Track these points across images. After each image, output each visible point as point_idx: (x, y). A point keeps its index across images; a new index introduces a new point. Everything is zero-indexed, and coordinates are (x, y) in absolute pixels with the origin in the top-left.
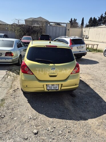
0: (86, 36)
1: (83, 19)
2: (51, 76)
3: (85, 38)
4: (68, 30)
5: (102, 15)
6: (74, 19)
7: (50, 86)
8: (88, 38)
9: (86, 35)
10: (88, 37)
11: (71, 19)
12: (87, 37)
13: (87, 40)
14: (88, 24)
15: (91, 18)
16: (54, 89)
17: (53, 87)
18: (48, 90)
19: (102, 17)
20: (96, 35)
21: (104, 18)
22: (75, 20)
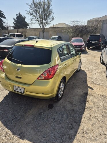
2: (17, 77)
7: (17, 87)
16: (20, 91)
17: (18, 89)
18: (15, 91)
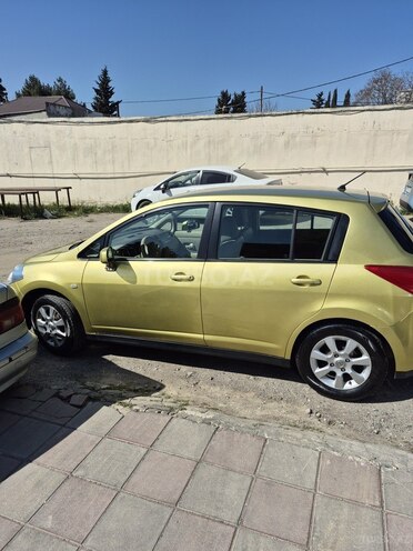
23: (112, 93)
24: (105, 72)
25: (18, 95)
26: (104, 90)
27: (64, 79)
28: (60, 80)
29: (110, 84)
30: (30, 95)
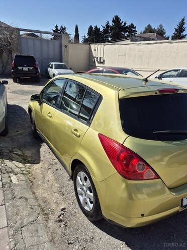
0: (99, 59)
1: (77, 27)
3: (98, 62)
4: (66, 46)
5: (108, 22)
6: (62, 27)
8: (103, 63)
9: (99, 56)
10: (104, 61)
11: (56, 27)
12: (102, 61)
13: (101, 65)
14: (87, 37)
15: (91, 27)
19: (108, 25)
20: (117, 56)
21: (112, 28)
22: (63, 29)
23: (184, 30)
24: (183, 20)
25: (141, 33)
26: (180, 29)
27: (162, 25)
28: (161, 26)
29: (184, 26)
30: (146, 33)
